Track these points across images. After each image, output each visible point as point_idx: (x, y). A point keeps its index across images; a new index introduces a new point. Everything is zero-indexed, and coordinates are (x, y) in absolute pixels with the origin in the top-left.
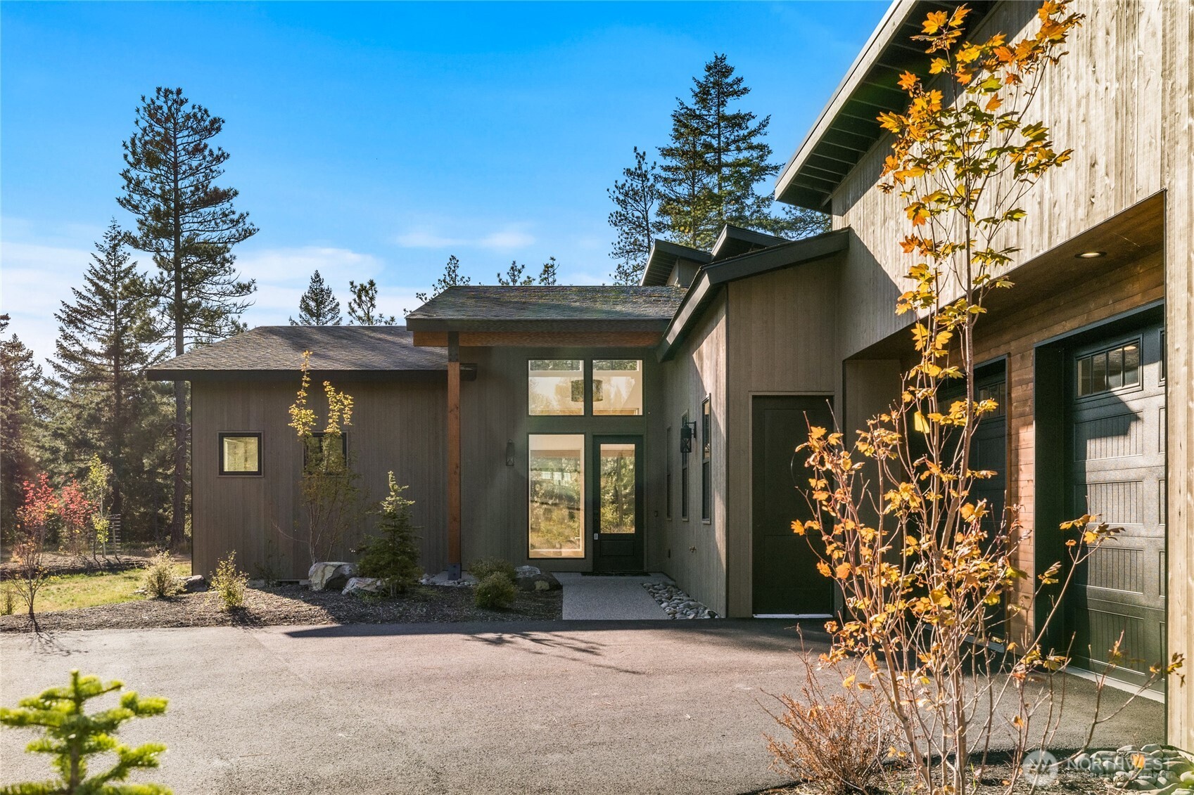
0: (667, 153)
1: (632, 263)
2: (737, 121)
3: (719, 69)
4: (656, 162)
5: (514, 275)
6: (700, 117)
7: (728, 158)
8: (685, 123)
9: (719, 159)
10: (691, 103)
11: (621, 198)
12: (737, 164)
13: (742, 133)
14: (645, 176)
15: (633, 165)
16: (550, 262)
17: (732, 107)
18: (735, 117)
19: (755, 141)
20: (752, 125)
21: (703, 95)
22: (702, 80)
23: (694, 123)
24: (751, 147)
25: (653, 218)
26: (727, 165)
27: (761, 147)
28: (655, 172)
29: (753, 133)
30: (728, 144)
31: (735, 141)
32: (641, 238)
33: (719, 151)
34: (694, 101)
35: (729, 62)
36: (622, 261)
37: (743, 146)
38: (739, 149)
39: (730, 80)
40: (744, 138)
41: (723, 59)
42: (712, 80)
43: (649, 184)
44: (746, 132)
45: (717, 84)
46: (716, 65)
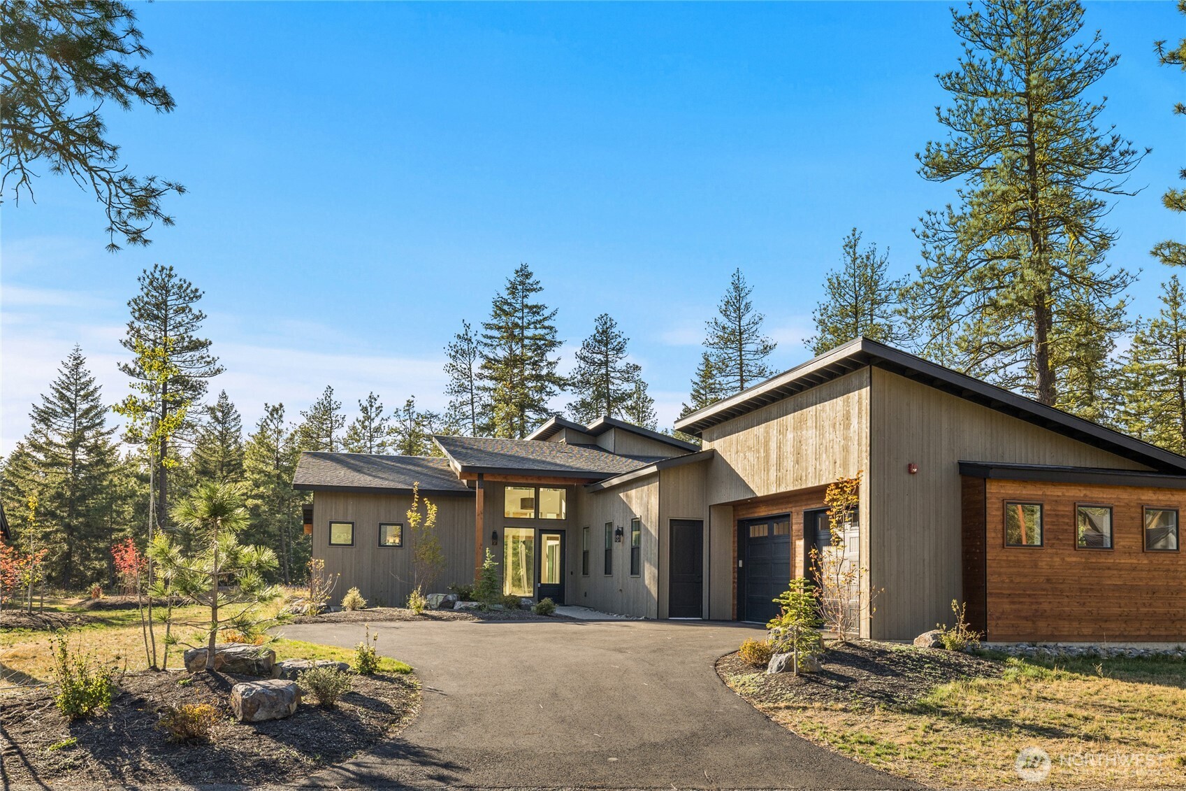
0: (488, 326)
1: (460, 399)
2: (535, 310)
3: (524, 273)
4: (477, 332)
5: (371, 401)
6: (510, 304)
7: (528, 333)
8: (501, 308)
9: (522, 333)
10: (505, 294)
11: (453, 353)
12: (534, 338)
13: (539, 318)
14: (470, 340)
15: (462, 332)
16: (411, 399)
17: (532, 299)
18: (536, 306)
19: (546, 323)
20: (546, 313)
21: (513, 289)
22: (512, 280)
23: (506, 307)
24: (545, 328)
25: (476, 369)
26: (527, 338)
27: (551, 328)
28: (477, 338)
29: (545, 319)
30: (529, 324)
31: (534, 323)
32: (466, 383)
33: (522, 328)
34: (507, 292)
35: (530, 269)
36: (453, 398)
37: (538, 326)
38: (536, 328)
39: (530, 281)
40: (540, 322)
41: (526, 267)
42: (519, 279)
43: (473, 346)
44: (541, 318)
45: (522, 283)
46: (522, 270)
